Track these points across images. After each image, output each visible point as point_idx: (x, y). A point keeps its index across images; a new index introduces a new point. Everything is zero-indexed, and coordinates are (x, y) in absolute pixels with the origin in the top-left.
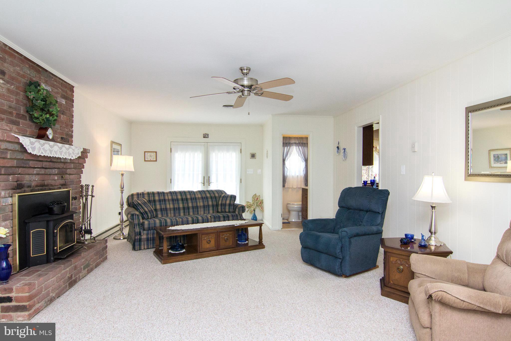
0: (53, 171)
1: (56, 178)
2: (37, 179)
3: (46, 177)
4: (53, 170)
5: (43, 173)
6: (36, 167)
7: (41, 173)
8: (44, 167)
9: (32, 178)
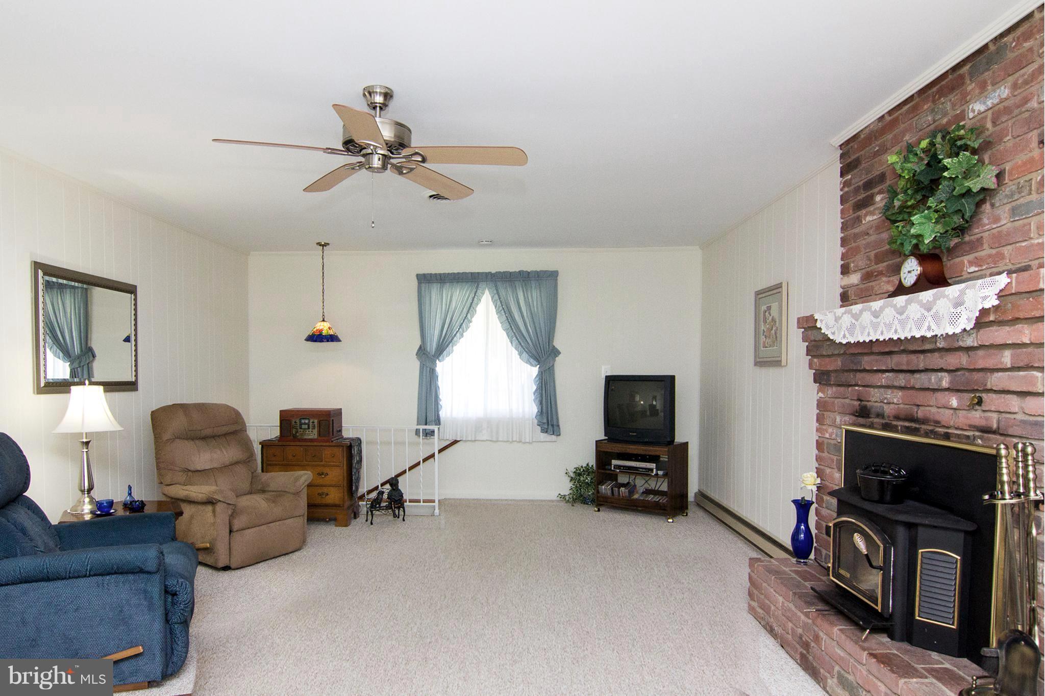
0: (930, 379)
1: (954, 403)
2: (895, 401)
3: (921, 397)
4: (934, 377)
5: (903, 385)
6: (875, 368)
7: (896, 384)
8: (895, 369)
9: (885, 396)
